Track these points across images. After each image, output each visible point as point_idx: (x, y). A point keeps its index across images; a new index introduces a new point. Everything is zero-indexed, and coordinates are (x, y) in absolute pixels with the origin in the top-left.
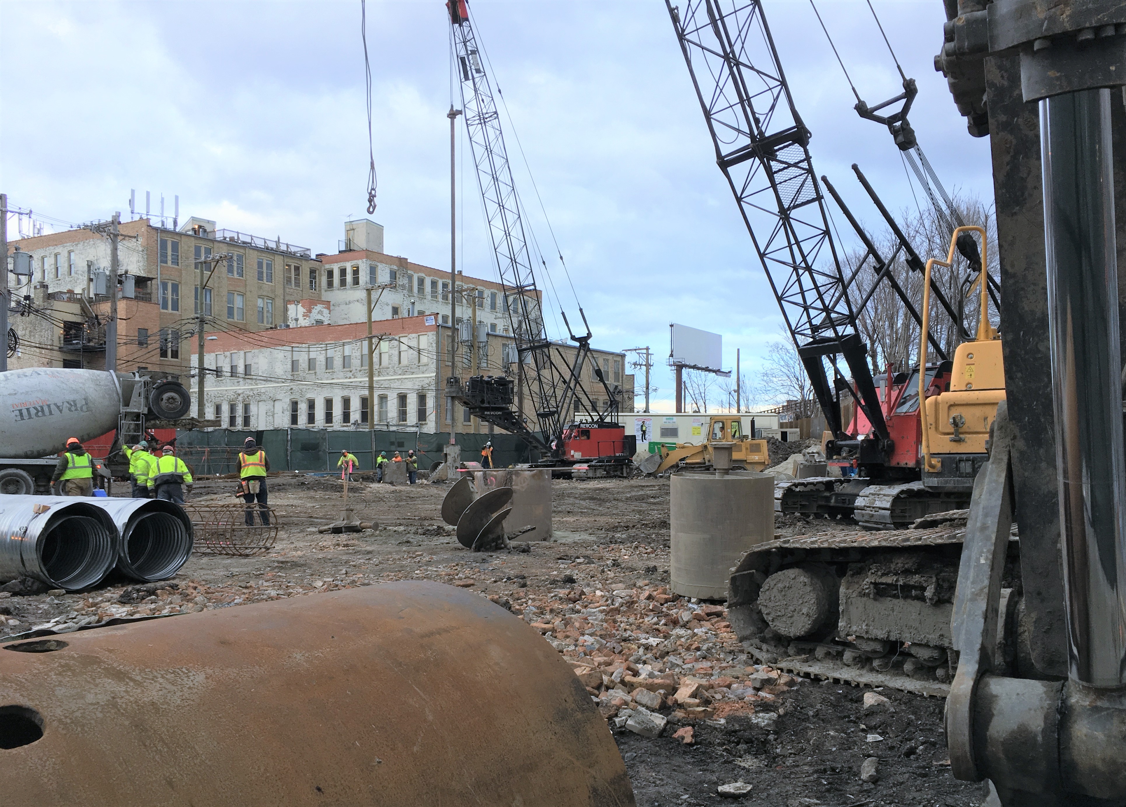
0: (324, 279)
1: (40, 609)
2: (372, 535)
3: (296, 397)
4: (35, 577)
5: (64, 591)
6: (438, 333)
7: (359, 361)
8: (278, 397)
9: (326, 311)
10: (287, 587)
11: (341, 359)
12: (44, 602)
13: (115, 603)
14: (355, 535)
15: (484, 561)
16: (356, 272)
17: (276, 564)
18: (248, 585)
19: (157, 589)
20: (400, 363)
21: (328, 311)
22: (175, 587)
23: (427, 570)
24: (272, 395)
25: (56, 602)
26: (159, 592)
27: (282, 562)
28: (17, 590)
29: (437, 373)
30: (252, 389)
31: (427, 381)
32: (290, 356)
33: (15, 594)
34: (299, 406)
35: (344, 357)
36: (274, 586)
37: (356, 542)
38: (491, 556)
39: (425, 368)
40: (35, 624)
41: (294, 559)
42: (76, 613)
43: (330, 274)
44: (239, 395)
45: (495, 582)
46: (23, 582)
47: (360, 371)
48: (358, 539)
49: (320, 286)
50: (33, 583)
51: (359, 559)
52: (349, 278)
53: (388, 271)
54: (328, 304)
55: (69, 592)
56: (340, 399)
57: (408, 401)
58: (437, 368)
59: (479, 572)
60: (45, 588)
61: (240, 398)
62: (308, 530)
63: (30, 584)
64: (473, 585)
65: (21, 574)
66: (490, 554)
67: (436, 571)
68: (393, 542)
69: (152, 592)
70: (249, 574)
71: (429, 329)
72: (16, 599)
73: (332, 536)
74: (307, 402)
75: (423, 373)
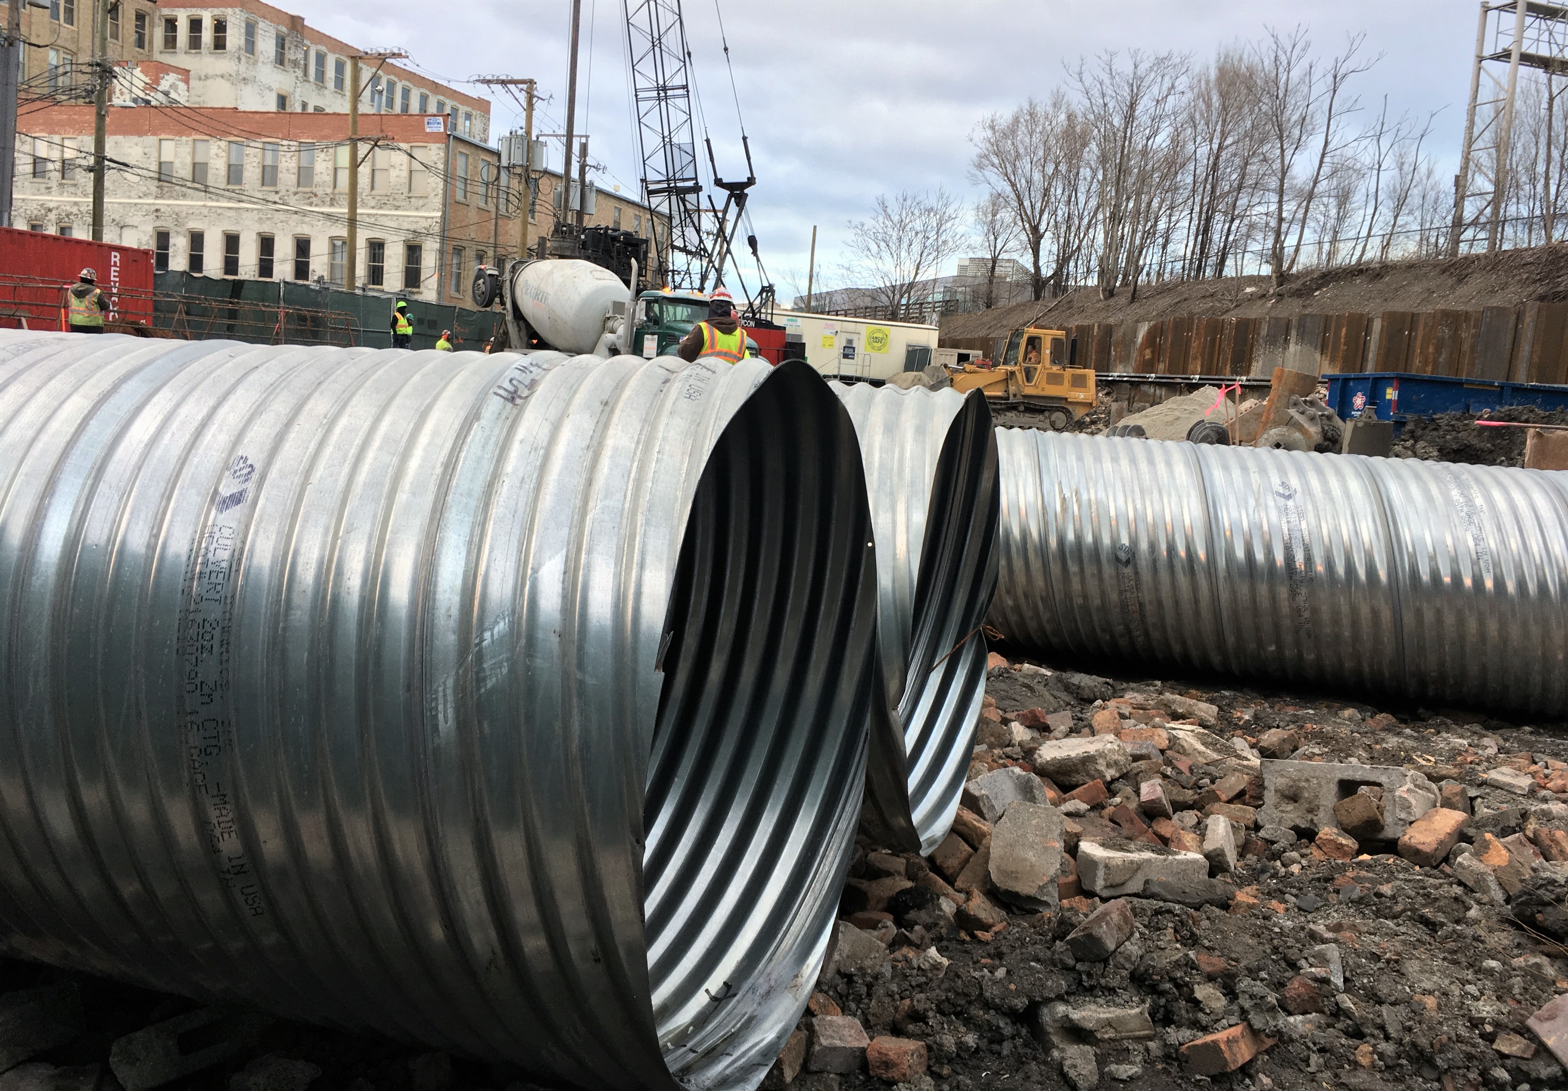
3: (166, 224)
6: (447, 147)
7: (294, 178)
8: (129, 221)
9: (182, 86)
11: (259, 171)
16: (220, 27)
20: (372, 188)
21: (186, 87)
24: (117, 218)
29: (444, 213)
30: (76, 203)
31: (425, 224)
32: (156, 155)
34: (172, 241)
35: (264, 167)
39: (421, 202)
43: (171, 24)
44: (50, 210)
47: (296, 193)
52: (207, 35)
53: (273, 33)
54: (185, 74)
56: (254, 236)
57: (387, 252)
58: (444, 205)
61: (52, 216)
71: (434, 138)
74: (189, 237)
75: (417, 209)
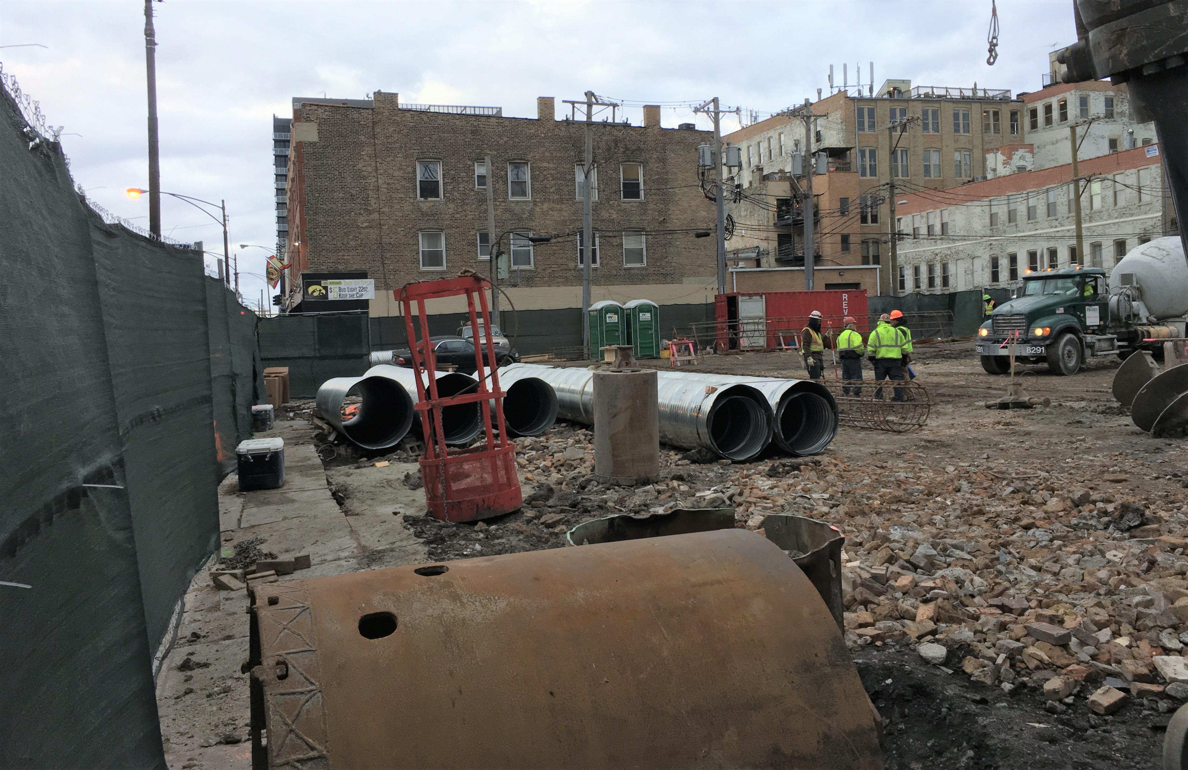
0: (1027, 121)
1: (708, 476)
2: (1041, 413)
3: (996, 252)
4: (709, 449)
5: (730, 461)
7: (1065, 208)
8: (976, 254)
9: (1028, 156)
10: (921, 469)
11: (1045, 208)
12: (713, 471)
13: (764, 476)
14: (1023, 412)
15: (1158, 450)
16: (1063, 107)
17: (923, 443)
18: (884, 464)
19: (800, 464)
20: (1116, 204)
21: (1031, 155)
22: (817, 463)
23: (1081, 459)
24: (970, 252)
25: (721, 471)
26: (802, 467)
27: (930, 441)
28: (695, 458)
29: (1164, 210)
30: (949, 248)
31: (1150, 223)
32: (988, 211)
33: (694, 462)
34: (1000, 262)
35: (1049, 204)
36: (908, 467)
37: (1020, 420)
38: (1170, 445)
39: (1148, 208)
40: (699, 490)
41: (943, 439)
42: (731, 483)
43: (1034, 113)
44: (937, 255)
45: (1157, 478)
46: (699, 452)
47: (1068, 218)
48: (1024, 417)
49: (1022, 128)
50: (707, 453)
51: (1012, 441)
52: (1056, 114)
54: (1030, 148)
55: (734, 462)
56: (1045, 251)
57: (1127, 247)
58: (1164, 207)
59: (1143, 465)
60: (715, 459)
61: (938, 258)
62: (977, 403)
63: (704, 453)
64: (1125, 480)
65: (699, 445)
66: (1168, 442)
67: (1092, 461)
68: (1062, 422)
69: (796, 467)
70: (891, 452)
71: (1151, 161)
72: (693, 467)
73: (997, 412)
74: (1009, 258)
75: (1145, 213)
